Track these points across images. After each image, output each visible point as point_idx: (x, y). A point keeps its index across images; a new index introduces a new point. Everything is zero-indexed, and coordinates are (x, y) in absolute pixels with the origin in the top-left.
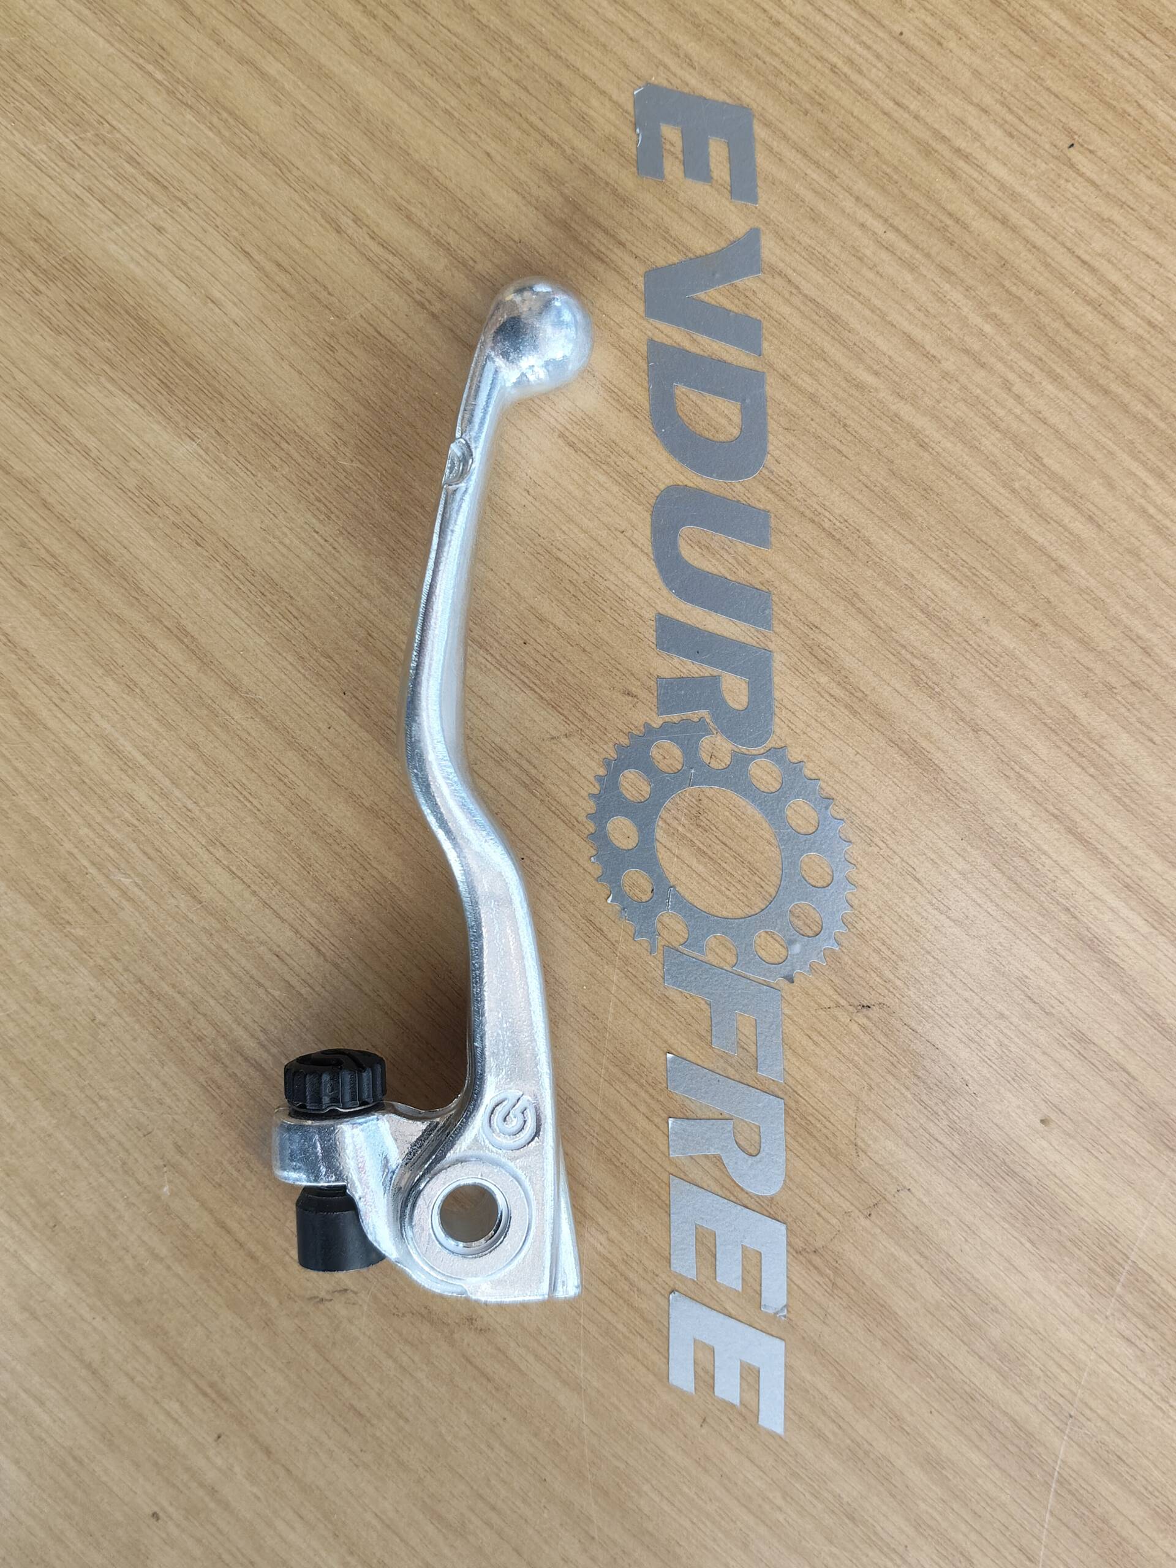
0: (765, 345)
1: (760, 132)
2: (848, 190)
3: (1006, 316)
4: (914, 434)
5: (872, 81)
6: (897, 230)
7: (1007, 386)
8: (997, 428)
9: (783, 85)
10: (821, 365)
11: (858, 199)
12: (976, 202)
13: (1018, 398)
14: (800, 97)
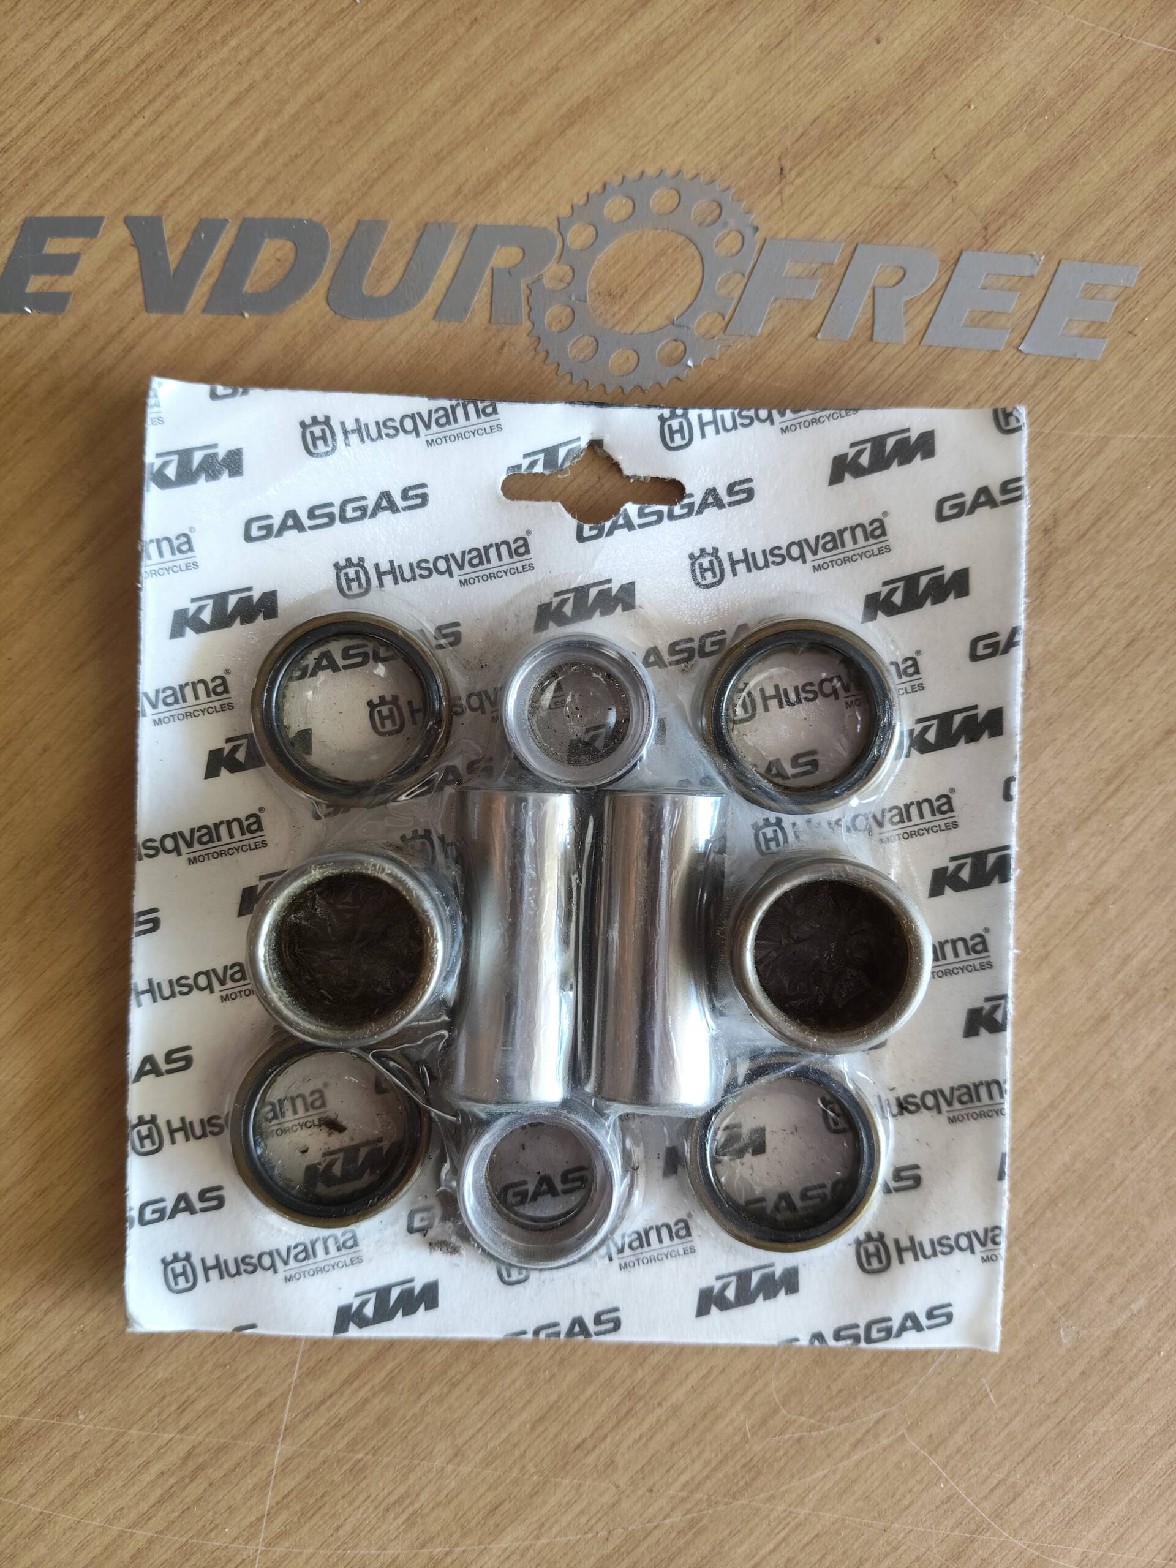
0: (221, 216)
1: (46, 212)
2: (105, 144)
3: (225, 29)
4: (310, 103)
6: (144, 107)
7: (281, 31)
8: (314, 41)
10: (244, 173)
11: (113, 137)
12: (129, 47)
13: (291, 24)
14: (23, 179)
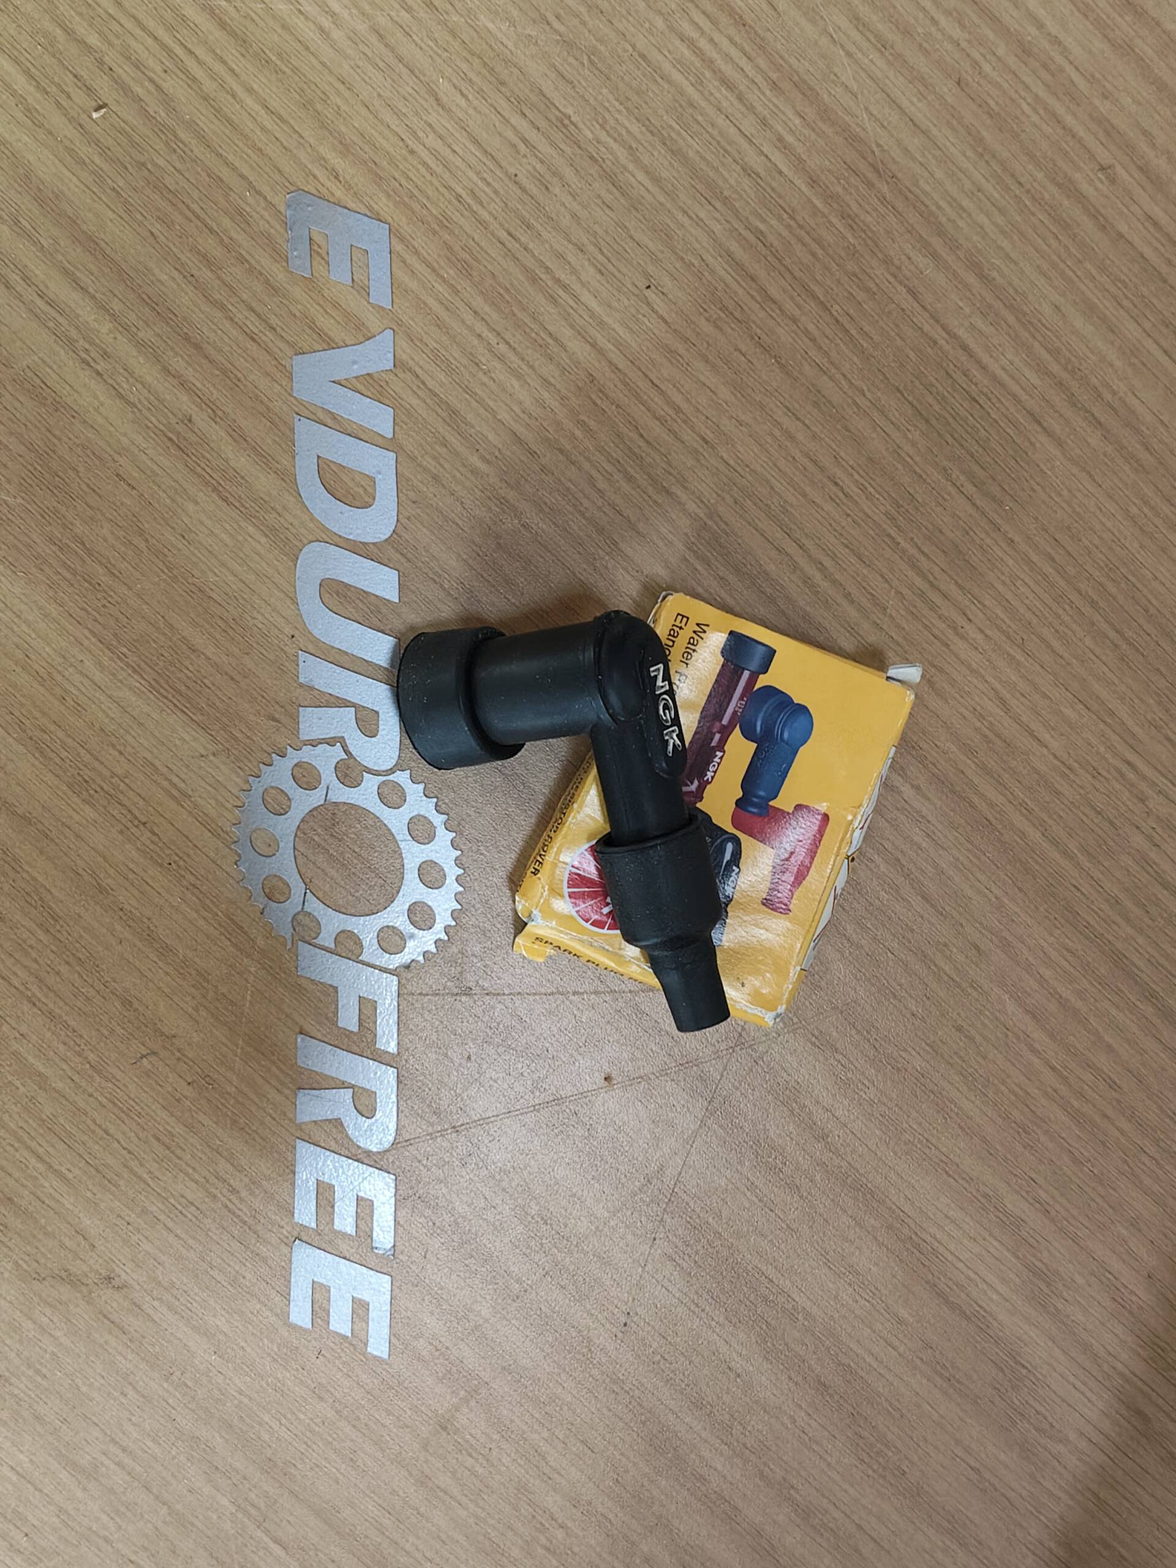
1: (396, 245)
2: (468, 304)
5: (490, 213)
6: (507, 343)
7: (592, 482)
8: (583, 515)
9: (417, 207)
10: (443, 450)
11: (475, 312)
13: (600, 492)
14: (430, 219)
